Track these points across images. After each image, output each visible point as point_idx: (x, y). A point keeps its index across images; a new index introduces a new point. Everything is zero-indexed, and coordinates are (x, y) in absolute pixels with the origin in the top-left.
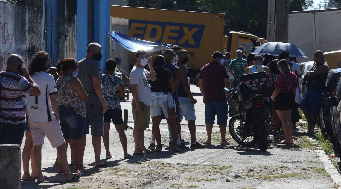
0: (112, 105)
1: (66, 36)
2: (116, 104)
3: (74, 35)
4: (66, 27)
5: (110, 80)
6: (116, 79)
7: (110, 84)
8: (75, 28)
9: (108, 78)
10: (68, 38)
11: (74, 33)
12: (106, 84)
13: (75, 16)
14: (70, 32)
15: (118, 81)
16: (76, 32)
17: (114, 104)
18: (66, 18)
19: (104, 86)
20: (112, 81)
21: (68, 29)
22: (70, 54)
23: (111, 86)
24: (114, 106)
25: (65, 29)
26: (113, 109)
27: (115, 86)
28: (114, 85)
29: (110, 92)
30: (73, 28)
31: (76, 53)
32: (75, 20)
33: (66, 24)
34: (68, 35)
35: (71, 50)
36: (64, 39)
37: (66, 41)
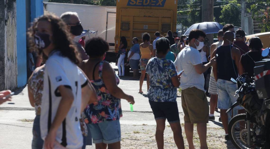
0: (161, 97)
1: (6, 21)
2: (166, 95)
3: (13, 21)
4: (6, 12)
5: (158, 66)
6: (165, 65)
7: (158, 71)
8: (15, 15)
9: (156, 63)
10: (8, 23)
11: (13, 18)
12: (153, 71)
13: (15, 3)
14: (10, 18)
15: (167, 68)
16: (15, 19)
17: (164, 95)
18: (5, 4)
19: (152, 73)
20: (159, 67)
21: (8, 15)
22: (10, 40)
23: (159, 74)
24: (164, 97)
25: (4, 14)
26: (163, 101)
27: (164, 74)
28: (163, 72)
29: (158, 80)
30: (12, 14)
31: (16, 39)
32: (15, 7)
33: (6, 9)
34: (8, 20)
35: (11, 35)
36: (4, 24)
37: (6, 26)
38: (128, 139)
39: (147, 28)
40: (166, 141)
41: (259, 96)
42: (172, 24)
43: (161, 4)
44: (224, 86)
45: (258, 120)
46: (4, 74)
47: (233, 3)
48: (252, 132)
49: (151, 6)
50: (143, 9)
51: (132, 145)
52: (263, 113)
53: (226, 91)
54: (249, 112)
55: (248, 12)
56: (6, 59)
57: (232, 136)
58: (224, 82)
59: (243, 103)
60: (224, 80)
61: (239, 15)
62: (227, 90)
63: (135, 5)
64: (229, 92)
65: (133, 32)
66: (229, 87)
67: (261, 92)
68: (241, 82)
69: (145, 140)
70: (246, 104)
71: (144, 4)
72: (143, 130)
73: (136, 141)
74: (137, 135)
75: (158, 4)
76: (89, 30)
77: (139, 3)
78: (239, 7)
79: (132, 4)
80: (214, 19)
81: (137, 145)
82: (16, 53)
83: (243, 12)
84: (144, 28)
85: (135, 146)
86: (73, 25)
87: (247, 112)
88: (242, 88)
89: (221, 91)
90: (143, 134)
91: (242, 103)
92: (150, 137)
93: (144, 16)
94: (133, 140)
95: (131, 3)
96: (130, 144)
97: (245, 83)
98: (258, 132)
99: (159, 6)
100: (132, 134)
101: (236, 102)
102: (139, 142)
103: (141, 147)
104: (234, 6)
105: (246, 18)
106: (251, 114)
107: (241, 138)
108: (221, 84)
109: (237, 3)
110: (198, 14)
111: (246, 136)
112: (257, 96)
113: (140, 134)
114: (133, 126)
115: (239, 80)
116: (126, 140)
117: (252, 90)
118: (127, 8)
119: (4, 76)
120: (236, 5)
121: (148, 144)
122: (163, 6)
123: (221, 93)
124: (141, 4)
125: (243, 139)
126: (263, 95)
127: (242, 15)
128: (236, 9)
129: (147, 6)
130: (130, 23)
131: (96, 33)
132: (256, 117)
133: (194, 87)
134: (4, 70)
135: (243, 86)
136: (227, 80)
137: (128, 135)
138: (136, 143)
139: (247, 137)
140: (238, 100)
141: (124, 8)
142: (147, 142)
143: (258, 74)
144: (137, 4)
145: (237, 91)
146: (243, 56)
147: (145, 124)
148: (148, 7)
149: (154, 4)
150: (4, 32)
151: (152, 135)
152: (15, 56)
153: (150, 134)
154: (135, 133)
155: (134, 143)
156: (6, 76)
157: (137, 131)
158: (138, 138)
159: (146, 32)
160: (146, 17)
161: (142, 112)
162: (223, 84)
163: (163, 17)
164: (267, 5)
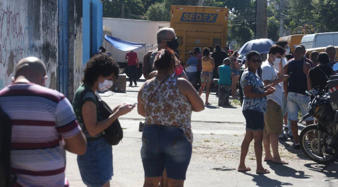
1: (75, 35)
3: (80, 35)
4: (75, 27)
8: (82, 29)
10: (77, 37)
11: (80, 33)
13: (82, 18)
14: (78, 33)
16: (82, 33)
18: (75, 19)
21: (77, 29)
22: (78, 53)
25: (74, 29)
30: (80, 29)
31: (82, 52)
32: (82, 22)
33: (75, 24)
35: (79, 49)
36: (73, 38)
37: (75, 40)
38: (200, 147)
39: (199, 43)
40: (237, 149)
41: (333, 108)
42: (222, 39)
43: (213, 20)
44: (296, 98)
45: (329, 130)
46: (73, 85)
47: (272, 19)
48: (322, 141)
49: (203, 21)
50: (196, 24)
51: (206, 153)
52: (336, 124)
53: (296, 103)
54: (320, 123)
55: (285, 28)
56: (75, 71)
57: (303, 145)
58: (296, 95)
59: (316, 115)
60: (295, 93)
61: (277, 31)
62: (298, 103)
63: (188, 21)
64: (301, 104)
65: (186, 46)
66: (301, 99)
67: (336, 104)
68: (315, 94)
69: (217, 148)
70: (318, 116)
71: (197, 20)
72: (212, 139)
73: (209, 149)
74: (207, 143)
75: (209, 20)
76: (146, 44)
77: (192, 18)
78: (277, 24)
79: (186, 19)
80: (253, 34)
81: (211, 153)
82: (82, 65)
83: (281, 28)
84: (196, 42)
85: (209, 153)
86: (169, 41)
87: (319, 123)
88: (316, 100)
89: (293, 104)
90: (213, 143)
91: (314, 115)
92: (221, 146)
93: (197, 31)
94: (206, 148)
95: (184, 18)
96: (204, 152)
97: (318, 96)
98: (329, 141)
99: (211, 21)
100: (204, 143)
101: (308, 113)
102: (211, 150)
103: (215, 155)
104: (272, 22)
105: (284, 34)
106: (322, 124)
107: (311, 146)
108: (292, 97)
109: (276, 20)
110: (238, 29)
111: (317, 144)
112: (331, 108)
113: (210, 142)
114: (202, 135)
115: (313, 93)
116: (199, 148)
117: (325, 102)
118: (180, 23)
119: (73, 87)
120: (275, 22)
121: (220, 152)
122: (214, 22)
123: (292, 105)
124: (193, 20)
125: (314, 147)
126: (337, 107)
127: (280, 31)
128: (275, 25)
129: (199, 21)
130: (183, 38)
131: (152, 46)
132: (328, 127)
133: (270, 99)
134: (73, 81)
135: (316, 99)
136: (299, 93)
137: (200, 143)
138: (209, 151)
139: (317, 146)
140: (310, 112)
141: (178, 23)
142: (219, 150)
143: (333, 87)
144: (190, 19)
145: (310, 103)
146: (311, 69)
147: (213, 133)
148: (201, 23)
149: (206, 20)
150: (74, 46)
151: (222, 144)
152: (82, 68)
153: (220, 142)
154: (205, 142)
155: (207, 151)
156: (74, 87)
157: (207, 140)
158: (210, 147)
159: (205, 47)
160: (198, 31)
161: (206, 122)
162: (295, 97)
163: (215, 32)
164: (303, 22)
